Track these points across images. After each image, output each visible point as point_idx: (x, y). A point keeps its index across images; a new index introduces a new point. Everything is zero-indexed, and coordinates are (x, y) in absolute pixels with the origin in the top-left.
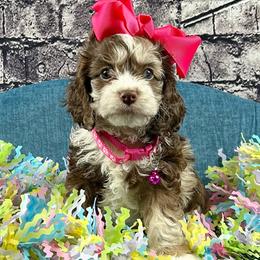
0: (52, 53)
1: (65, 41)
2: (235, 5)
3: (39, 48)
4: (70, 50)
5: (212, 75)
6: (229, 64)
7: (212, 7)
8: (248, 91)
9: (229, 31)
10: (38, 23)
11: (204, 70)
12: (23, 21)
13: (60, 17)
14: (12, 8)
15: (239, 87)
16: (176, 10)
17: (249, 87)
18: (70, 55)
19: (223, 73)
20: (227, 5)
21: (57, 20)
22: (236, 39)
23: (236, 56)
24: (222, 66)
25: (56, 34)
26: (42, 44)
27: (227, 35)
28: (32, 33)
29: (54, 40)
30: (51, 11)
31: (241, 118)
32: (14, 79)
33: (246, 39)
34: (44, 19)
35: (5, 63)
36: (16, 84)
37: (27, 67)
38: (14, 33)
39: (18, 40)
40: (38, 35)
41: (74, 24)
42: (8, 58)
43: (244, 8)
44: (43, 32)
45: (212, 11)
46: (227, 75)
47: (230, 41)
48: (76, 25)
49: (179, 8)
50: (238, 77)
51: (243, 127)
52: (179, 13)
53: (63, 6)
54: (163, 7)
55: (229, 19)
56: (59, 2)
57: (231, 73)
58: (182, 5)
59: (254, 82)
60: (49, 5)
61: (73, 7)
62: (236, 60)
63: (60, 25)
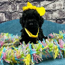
0: (15, 14)
1: (17, 12)
2: (51, 4)
3: (12, 14)
4: (18, 14)
5: (47, 18)
6: (50, 16)
7: (46, 4)
9: (50, 9)
10: (12, 8)
11: (45, 17)
12: (9, 8)
13: (16, 7)
14: (7, 6)
15: (52, 20)
16: (39, 5)
17: (54, 20)
18: (18, 15)
19: (49, 17)
20: (49, 4)
21: (16, 8)
22: (51, 11)
23: (51, 14)
24: (49, 16)
25: (15, 11)
26: (13, 13)
28: (11, 11)
29: (15, 12)
30: (14, 6)
31: (53, 26)
32: (7, 20)
33: (53, 11)
34: (13, 8)
35: (5, 17)
36: (8, 21)
38: (7, 11)
39: (8, 12)
40: (12, 11)
41: (19, 8)
43: (53, 4)
44: (13, 10)
45: (46, 5)
46: (49, 18)
47: (50, 11)
48: (19, 9)
49: (40, 5)
50: (52, 18)
51: (54, 28)
52: (40, 6)
53: (17, 5)
54: (37, 4)
55: (50, 7)
56: (16, 4)
57: (50, 17)
58: (41, 4)
59: (55, 19)
60: (14, 5)
61: (19, 5)
62: (51, 15)
63: (16, 9)
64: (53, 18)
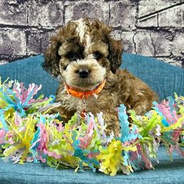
2: (171, 9)
3: (49, 33)
6: (166, 45)
7: (157, 9)
8: (177, 63)
9: (167, 25)
10: (50, 16)
12: (40, 15)
13: (64, 13)
14: (34, 7)
15: (172, 60)
17: (177, 60)
19: (162, 51)
21: (62, 15)
22: (171, 30)
23: (171, 41)
24: (162, 47)
25: (61, 24)
26: (51, 30)
27: (165, 27)
28: (46, 23)
30: (59, 9)
34: (54, 14)
36: (34, 55)
37: (41, 45)
38: (34, 23)
39: (36, 27)
40: (49, 24)
41: (72, 18)
42: (29, 39)
43: (176, 11)
44: (53, 22)
45: (157, 12)
46: (164, 52)
47: (167, 31)
49: (138, 9)
50: (171, 54)
51: (176, 82)
52: (137, 12)
53: (66, 6)
54: (128, 8)
55: (167, 17)
56: (64, 3)
57: (167, 51)
58: (140, 7)
59: (180, 57)
60: (57, 5)
61: (72, 7)
62: (171, 43)
63: (64, 18)
64: (174, 53)
